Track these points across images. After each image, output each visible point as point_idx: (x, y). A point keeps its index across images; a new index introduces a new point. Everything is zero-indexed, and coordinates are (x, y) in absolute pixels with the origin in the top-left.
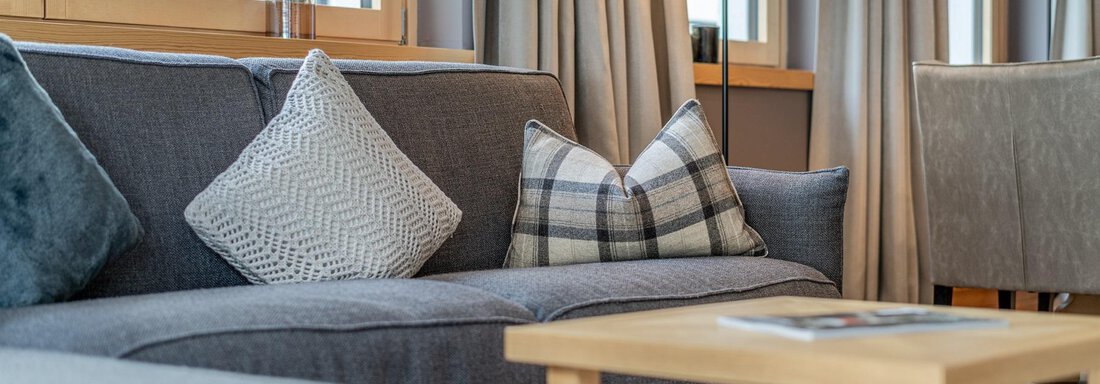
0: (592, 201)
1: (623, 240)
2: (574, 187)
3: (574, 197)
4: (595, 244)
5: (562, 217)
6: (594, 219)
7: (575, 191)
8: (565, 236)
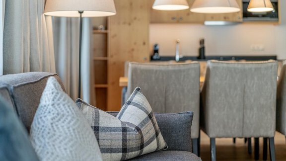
0: (119, 135)
1: (132, 151)
2: (110, 129)
3: (111, 134)
4: (120, 154)
5: (106, 144)
6: (121, 143)
7: (111, 131)
8: (108, 152)
